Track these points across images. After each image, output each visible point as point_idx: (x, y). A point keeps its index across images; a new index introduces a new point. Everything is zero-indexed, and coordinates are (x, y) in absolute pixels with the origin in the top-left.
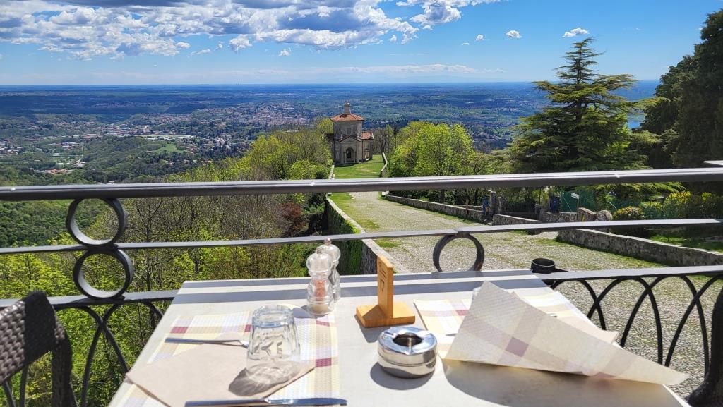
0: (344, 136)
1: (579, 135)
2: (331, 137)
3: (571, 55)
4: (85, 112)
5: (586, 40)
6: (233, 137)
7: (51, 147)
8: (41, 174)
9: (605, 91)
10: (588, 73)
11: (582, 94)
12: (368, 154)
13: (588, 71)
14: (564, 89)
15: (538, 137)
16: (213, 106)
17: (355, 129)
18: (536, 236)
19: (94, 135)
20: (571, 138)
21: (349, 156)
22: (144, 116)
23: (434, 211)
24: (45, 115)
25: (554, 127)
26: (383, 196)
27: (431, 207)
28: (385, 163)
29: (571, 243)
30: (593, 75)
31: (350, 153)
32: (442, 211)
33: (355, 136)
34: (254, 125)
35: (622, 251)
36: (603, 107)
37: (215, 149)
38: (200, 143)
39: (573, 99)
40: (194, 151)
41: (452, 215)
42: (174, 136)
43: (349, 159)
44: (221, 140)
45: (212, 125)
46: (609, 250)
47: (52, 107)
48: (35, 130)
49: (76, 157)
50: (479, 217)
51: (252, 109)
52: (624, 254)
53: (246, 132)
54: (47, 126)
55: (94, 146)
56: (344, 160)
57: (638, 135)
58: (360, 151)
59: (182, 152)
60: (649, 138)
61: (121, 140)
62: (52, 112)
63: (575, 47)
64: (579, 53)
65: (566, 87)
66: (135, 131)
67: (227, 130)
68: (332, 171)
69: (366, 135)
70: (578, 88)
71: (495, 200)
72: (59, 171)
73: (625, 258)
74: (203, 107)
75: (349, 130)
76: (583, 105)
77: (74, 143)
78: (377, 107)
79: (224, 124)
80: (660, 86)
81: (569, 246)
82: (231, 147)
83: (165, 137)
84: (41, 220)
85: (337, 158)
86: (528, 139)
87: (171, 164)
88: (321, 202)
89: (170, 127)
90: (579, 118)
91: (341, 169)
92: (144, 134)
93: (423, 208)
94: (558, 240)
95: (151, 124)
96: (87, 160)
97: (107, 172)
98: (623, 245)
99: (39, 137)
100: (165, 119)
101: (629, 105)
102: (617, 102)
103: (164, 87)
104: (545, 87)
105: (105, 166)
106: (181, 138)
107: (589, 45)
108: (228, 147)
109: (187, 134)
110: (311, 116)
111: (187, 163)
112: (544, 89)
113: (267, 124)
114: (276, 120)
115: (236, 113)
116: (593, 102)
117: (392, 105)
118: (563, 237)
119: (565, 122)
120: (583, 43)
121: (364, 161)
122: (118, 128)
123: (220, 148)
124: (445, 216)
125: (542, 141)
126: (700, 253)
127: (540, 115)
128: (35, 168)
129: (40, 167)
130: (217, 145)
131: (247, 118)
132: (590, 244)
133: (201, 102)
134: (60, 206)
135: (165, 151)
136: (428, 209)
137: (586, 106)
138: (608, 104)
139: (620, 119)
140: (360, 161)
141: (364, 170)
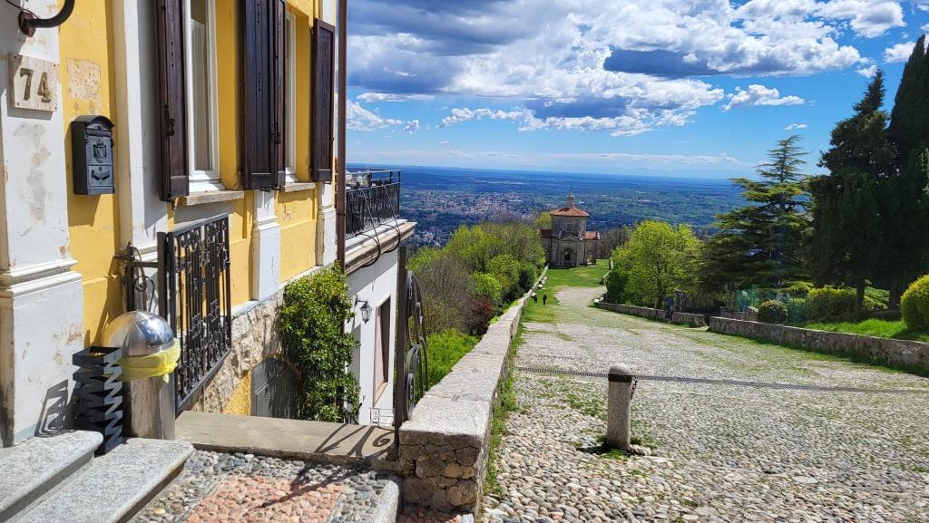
0: (564, 234)
2: (546, 234)
5: (791, 138)
12: (591, 256)
13: (794, 170)
14: (764, 188)
17: (577, 227)
18: (695, 329)
21: (567, 257)
26: (595, 303)
31: (569, 254)
33: (576, 235)
43: (566, 262)
56: (561, 261)
58: (581, 253)
63: (781, 145)
64: (784, 151)
65: (766, 186)
68: (544, 273)
69: (590, 235)
75: (569, 227)
85: (554, 259)
91: (555, 271)
94: (709, 330)
107: (795, 144)
108: (437, 243)
120: (788, 141)
121: (585, 264)
137: (790, 207)
140: (581, 264)
141: (583, 275)
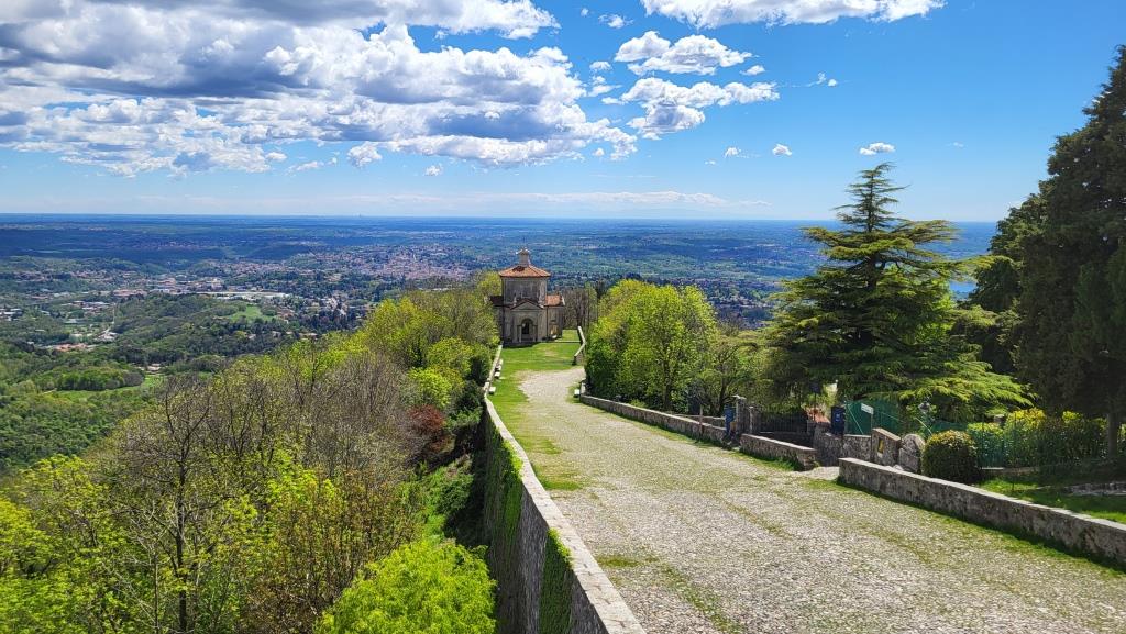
0: (519, 300)
1: (873, 311)
2: (497, 302)
3: (858, 189)
4: (122, 257)
5: (879, 167)
6: (350, 296)
7: (66, 309)
8: (45, 352)
9: (910, 245)
10: (885, 216)
11: (876, 249)
12: (555, 328)
13: (883, 213)
14: (848, 240)
15: (810, 313)
16: (321, 249)
17: (536, 290)
18: (805, 473)
19: (133, 292)
20: (860, 316)
21: (526, 331)
22: (213, 264)
23: (652, 424)
24: (59, 261)
25: (835, 297)
26: (576, 396)
27: (648, 418)
28: (581, 343)
29: (859, 488)
30: (892, 219)
31: (527, 327)
32: (663, 425)
33: (535, 301)
34: (384, 278)
35: (938, 505)
36: (909, 269)
37: (322, 314)
38: (300, 306)
39: (861, 256)
40: (290, 317)
41: (679, 432)
42: (259, 294)
43: (526, 336)
44: (332, 302)
45: (318, 278)
46: (918, 504)
47: (72, 246)
48: (41, 283)
49: (103, 325)
50: (720, 437)
51: (383, 254)
52: (942, 511)
53: (371, 289)
54: (61, 277)
55: (132, 308)
56: (518, 336)
57: (964, 312)
58: (543, 322)
59: (269, 319)
60: (982, 317)
61: (175, 299)
62: (71, 256)
63: (864, 177)
64: (870, 186)
65: (852, 237)
66: (198, 285)
67: (342, 286)
68: (498, 354)
69: (552, 300)
70: (870, 240)
71: (745, 411)
72: (73, 347)
73: (944, 518)
74: (306, 250)
75: (526, 292)
76: (879, 265)
77: (101, 303)
78: (575, 254)
79: (337, 277)
80: (998, 238)
81: (856, 492)
82: (348, 313)
83: (246, 295)
84: (39, 425)
85: (508, 334)
86: (794, 315)
87: (252, 337)
88: (475, 406)
89: (255, 281)
90: (872, 284)
91: (512, 351)
92: (212, 290)
93: (635, 419)
94: (840, 481)
95: (224, 275)
96: (119, 330)
97: (149, 350)
98: (940, 496)
99: (47, 293)
100: (244, 268)
101: (948, 267)
102: (929, 262)
103: (247, 218)
104: (819, 236)
105: (147, 340)
106: (270, 297)
107: (885, 175)
108: (342, 312)
109: (280, 291)
110: (473, 266)
111: (277, 336)
112: (818, 239)
113: (404, 277)
114: (418, 271)
115: (358, 260)
116: (895, 260)
117: (598, 251)
118: (847, 477)
119: (850, 290)
120: (876, 171)
121: (548, 339)
122: (172, 280)
123: (330, 313)
124: (668, 433)
125: (815, 319)
126: (1060, 516)
127: (812, 278)
128: (36, 342)
129: (45, 340)
130: (326, 308)
131: (374, 268)
132: (888, 491)
133: (304, 243)
134: (71, 403)
135: (244, 317)
136: (642, 420)
137: (883, 266)
138: (917, 264)
139: (937, 288)
140: (544, 339)
141: (549, 354)
